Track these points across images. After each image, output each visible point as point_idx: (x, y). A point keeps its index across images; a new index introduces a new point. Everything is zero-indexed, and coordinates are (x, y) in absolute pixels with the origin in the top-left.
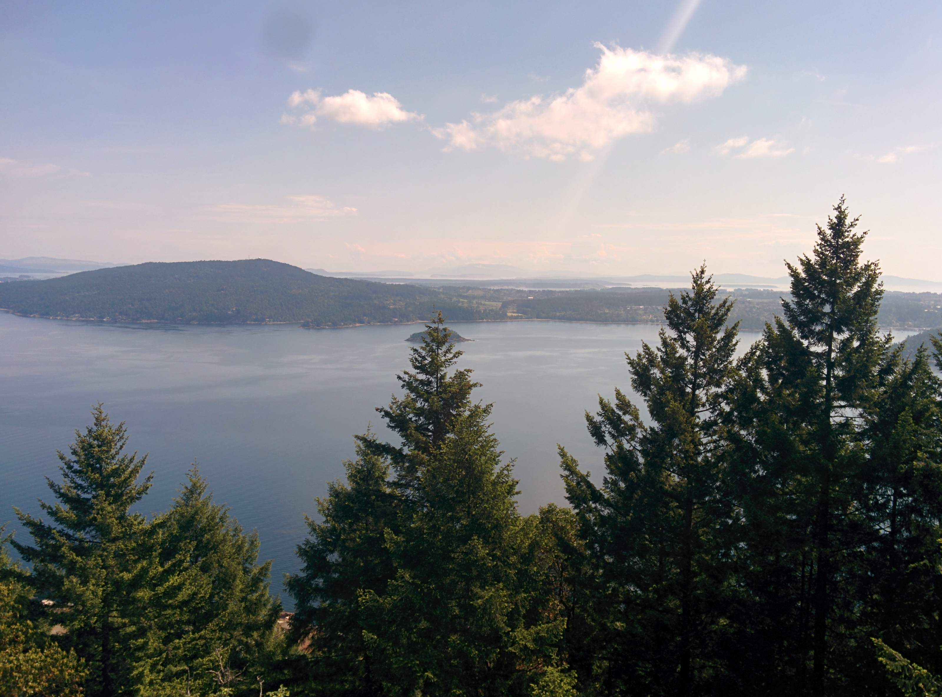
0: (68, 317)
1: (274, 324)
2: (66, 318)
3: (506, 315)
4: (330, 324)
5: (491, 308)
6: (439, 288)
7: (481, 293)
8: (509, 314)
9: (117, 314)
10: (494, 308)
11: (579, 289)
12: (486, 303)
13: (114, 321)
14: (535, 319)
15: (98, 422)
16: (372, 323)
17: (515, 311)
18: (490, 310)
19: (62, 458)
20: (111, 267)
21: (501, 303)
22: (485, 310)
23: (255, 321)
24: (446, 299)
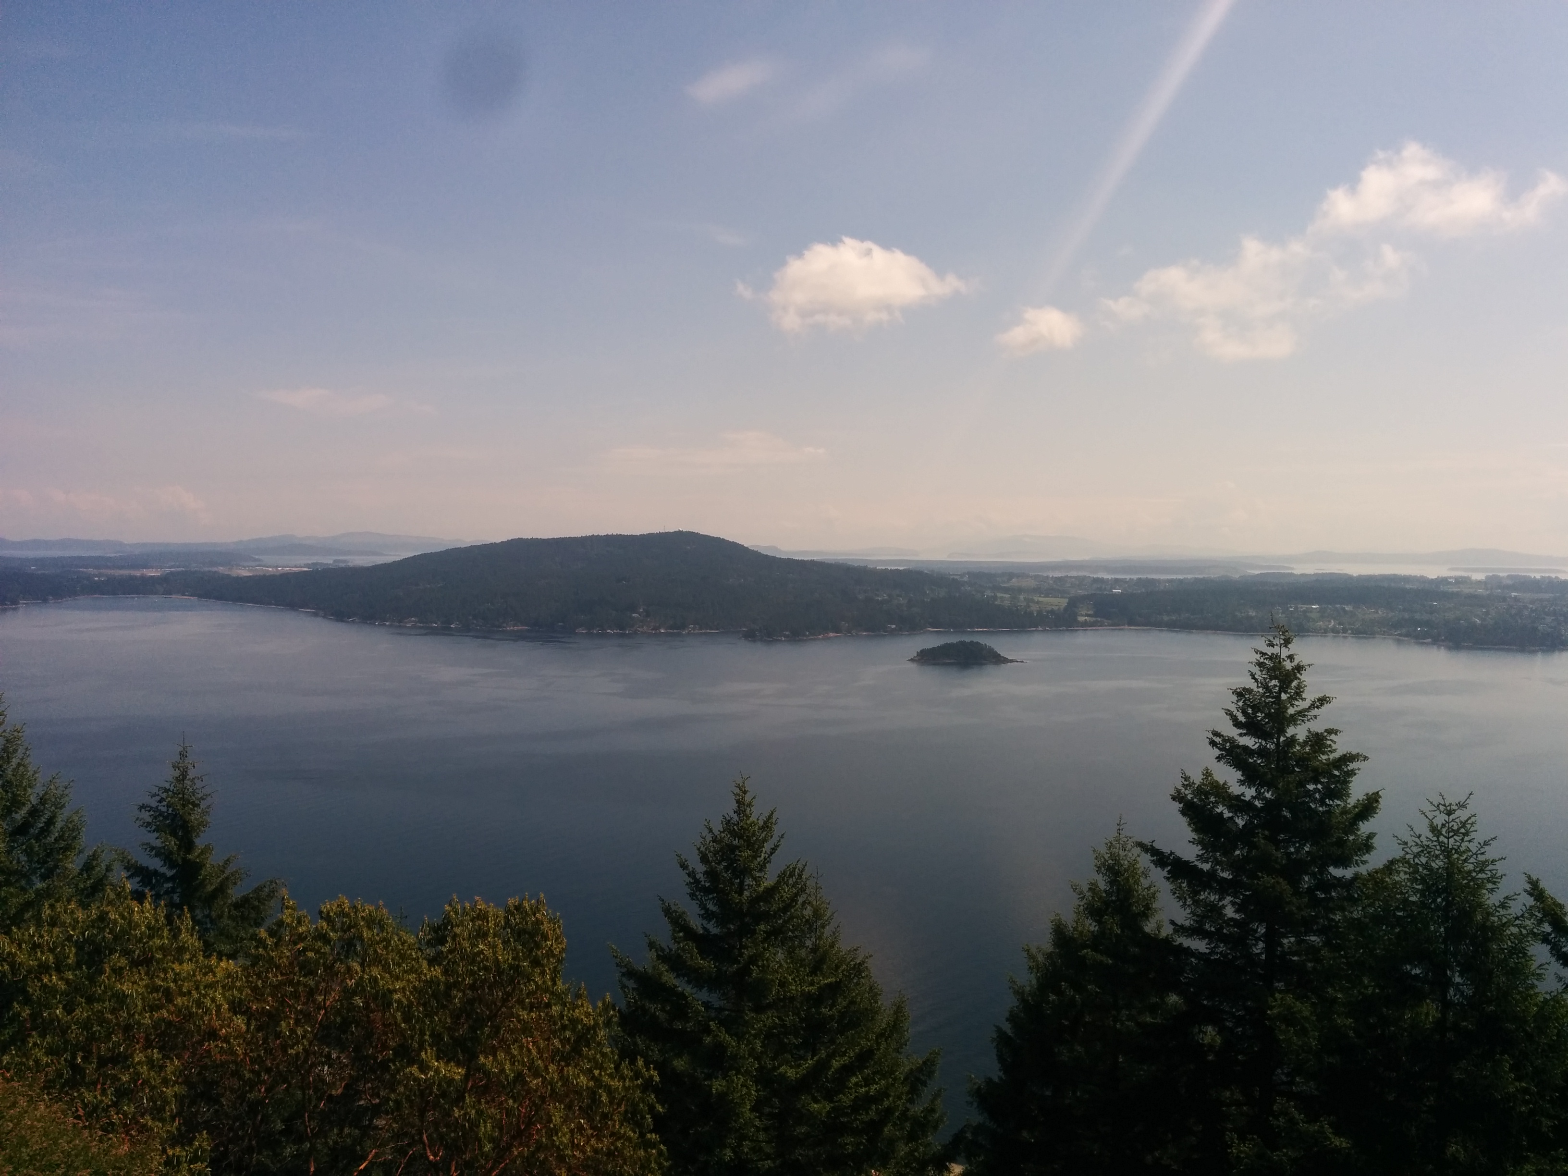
1: (702, 634)
3: (1076, 620)
4: (787, 633)
5: (1049, 608)
6: (962, 575)
7: (1032, 583)
8: (1081, 619)
9: (471, 618)
10: (1056, 608)
11: (1201, 576)
12: (1041, 599)
13: (466, 630)
14: (1126, 627)
15: (742, 806)
16: (854, 632)
17: (1090, 612)
18: (1048, 612)
19: (684, 866)
21: (1067, 600)
22: (1040, 612)
23: (671, 628)
24: (973, 593)
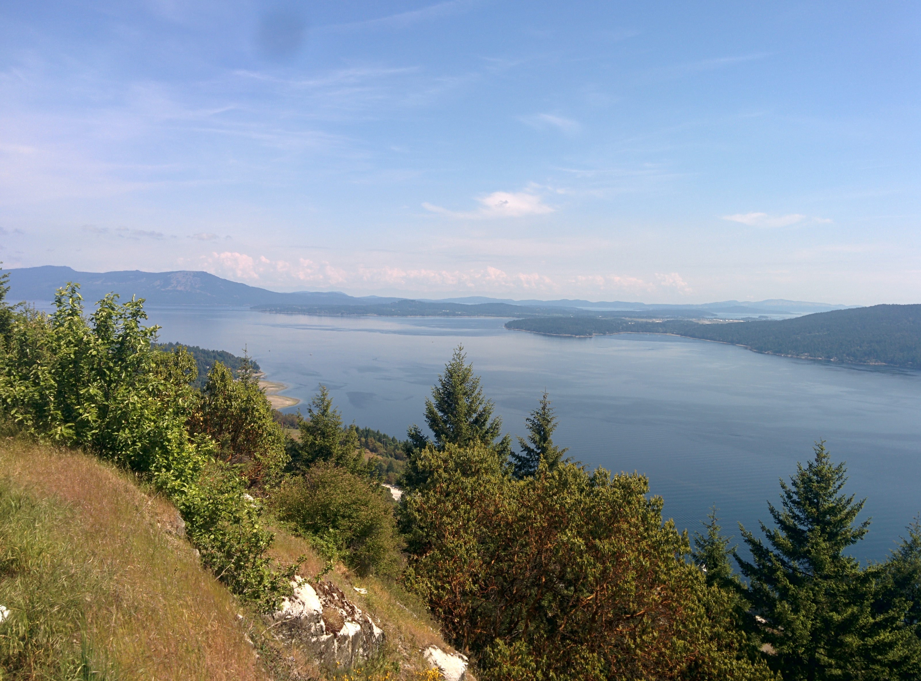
0: (798, 355)
2: (795, 356)
9: (845, 355)
13: (841, 362)
15: (819, 458)
19: (783, 487)
20: (843, 309)
